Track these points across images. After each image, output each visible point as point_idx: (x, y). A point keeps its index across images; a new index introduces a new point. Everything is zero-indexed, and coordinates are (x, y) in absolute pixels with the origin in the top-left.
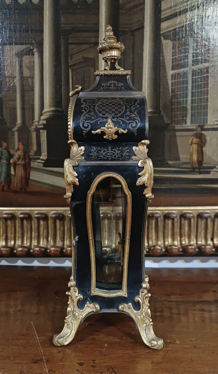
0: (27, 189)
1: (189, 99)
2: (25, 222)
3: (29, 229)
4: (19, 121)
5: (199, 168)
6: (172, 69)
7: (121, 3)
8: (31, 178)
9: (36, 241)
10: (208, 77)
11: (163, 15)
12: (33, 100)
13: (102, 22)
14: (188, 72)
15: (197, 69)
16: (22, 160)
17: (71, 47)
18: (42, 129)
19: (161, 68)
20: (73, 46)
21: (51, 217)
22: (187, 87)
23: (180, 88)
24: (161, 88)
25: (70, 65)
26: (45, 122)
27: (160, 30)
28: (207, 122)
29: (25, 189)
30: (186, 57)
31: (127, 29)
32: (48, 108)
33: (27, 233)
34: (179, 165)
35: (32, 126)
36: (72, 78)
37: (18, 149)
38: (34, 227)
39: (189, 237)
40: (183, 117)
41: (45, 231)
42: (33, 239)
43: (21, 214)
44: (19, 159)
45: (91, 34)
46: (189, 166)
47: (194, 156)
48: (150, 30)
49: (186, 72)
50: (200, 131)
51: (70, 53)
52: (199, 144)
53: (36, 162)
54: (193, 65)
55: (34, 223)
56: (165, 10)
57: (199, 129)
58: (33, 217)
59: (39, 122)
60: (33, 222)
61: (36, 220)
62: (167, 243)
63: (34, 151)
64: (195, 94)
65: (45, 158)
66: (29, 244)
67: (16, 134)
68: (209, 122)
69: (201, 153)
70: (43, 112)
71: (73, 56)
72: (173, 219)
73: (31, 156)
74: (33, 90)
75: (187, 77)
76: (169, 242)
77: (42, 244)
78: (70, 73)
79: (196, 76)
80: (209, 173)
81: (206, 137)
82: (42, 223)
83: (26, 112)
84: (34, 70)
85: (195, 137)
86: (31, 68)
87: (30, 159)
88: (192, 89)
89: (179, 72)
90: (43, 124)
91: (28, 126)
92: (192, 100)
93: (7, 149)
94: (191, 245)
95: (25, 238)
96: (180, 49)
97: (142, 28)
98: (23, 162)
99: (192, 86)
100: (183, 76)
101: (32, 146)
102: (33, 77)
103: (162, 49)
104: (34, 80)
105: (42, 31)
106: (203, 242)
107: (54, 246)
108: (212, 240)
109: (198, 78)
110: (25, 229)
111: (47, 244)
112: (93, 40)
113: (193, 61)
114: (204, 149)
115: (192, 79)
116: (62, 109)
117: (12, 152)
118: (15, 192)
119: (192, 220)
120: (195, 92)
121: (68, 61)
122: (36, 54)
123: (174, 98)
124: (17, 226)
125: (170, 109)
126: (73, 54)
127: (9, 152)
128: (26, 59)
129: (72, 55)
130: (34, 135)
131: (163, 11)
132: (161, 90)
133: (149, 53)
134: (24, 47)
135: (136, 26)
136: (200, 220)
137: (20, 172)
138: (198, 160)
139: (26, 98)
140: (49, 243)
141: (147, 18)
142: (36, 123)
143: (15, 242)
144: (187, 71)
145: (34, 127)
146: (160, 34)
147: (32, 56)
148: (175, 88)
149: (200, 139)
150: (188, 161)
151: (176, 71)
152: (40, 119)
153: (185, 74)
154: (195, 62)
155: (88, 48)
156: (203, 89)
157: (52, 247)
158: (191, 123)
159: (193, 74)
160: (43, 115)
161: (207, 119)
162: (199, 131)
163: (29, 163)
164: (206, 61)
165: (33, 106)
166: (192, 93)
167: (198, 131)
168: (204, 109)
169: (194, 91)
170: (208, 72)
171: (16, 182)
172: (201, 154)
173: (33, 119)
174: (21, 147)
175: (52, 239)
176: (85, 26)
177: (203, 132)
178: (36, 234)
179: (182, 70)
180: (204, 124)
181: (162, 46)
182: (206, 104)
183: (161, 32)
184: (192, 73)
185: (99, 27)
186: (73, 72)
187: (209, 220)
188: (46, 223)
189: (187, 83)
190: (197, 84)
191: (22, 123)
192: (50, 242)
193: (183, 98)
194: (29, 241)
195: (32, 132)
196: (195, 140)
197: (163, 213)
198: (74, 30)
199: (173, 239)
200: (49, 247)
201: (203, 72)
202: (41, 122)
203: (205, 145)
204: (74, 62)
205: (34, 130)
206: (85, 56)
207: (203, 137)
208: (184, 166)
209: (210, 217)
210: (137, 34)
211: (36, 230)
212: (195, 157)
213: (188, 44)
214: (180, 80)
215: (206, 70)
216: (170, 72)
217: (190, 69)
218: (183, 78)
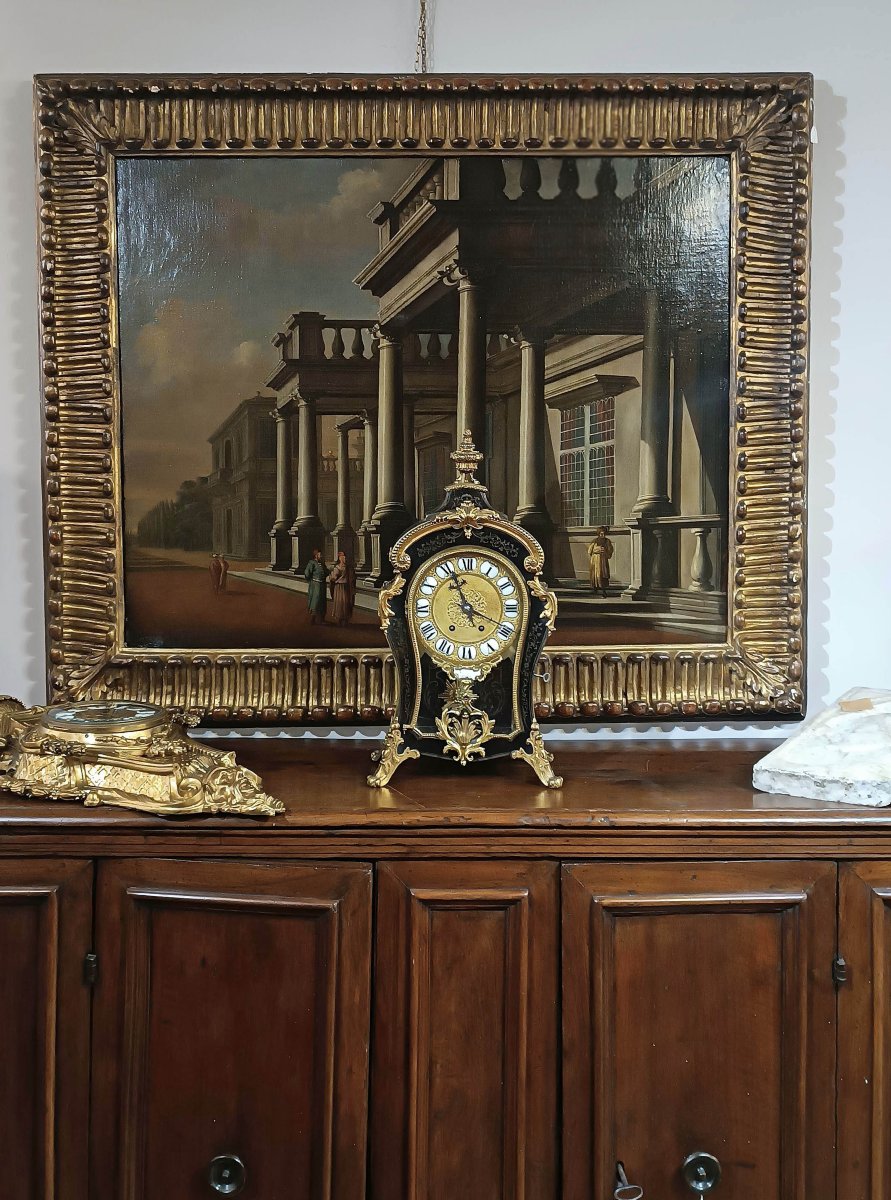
1: (587, 490)
2: (347, 670)
3: (353, 681)
4: (340, 521)
5: (603, 589)
6: (562, 449)
7: (488, 359)
9: (363, 699)
10: (612, 459)
11: (547, 374)
12: (362, 492)
13: (461, 385)
15: (597, 448)
16: (344, 577)
17: (417, 417)
18: (373, 532)
19: (546, 447)
20: (420, 416)
21: (386, 663)
22: (583, 473)
23: (573, 474)
24: (545, 475)
25: (415, 442)
26: (378, 523)
27: (544, 396)
28: (613, 523)
29: (347, 621)
30: (582, 432)
31: (497, 394)
32: (382, 503)
33: (350, 687)
34: (575, 584)
35: (360, 528)
36: (418, 461)
37: (338, 562)
38: (361, 678)
39: (591, 691)
40: (578, 515)
41: (377, 684)
42: (359, 695)
43: (342, 657)
44: (338, 576)
45: (447, 401)
46: (589, 585)
47: (595, 570)
48: (529, 395)
49: (581, 453)
50: (604, 536)
51: (416, 426)
52: (602, 554)
53: (363, 580)
54: (591, 443)
55: (361, 670)
56: (550, 368)
57: (602, 532)
58: (360, 663)
59: (369, 522)
60: (359, 670)
61: (364, 666)
62: (558, 700)
63: (361, 564)
64: (595, 482)
65: (377, 575)
66: (352, 702)
67: (336, 540)
68: (616, 523)
69: (605, 566)
70: (376, 508)
71: (420, 430)
72: (566, 664)
74: (362, 477)
75: (583, 459)
76: (561, 698)
77: (373, 704)
78: (416, 454)
79: (595, 458)
80: (619, 595)
81: (612, 544)
82: (372, 671)
83: (352, 508)
84: (363, 449)
85: (596, 544)
86: (361, 447)
87: (355, 576)
88: (590, 476)
89: (572, 453)
90: (376, 526)
91: (354, 529)
92: (591, 492)
93: (322, 561)
94: (592, 702)
95: (347, 694)
96: (572, 420)
97: (518, 392)
98: (345, 581)
99: (591, 472)
100: (577, 458)
101: (358, 557)
102: (362, 460)
103: (547, 421)
104: (364, 462)
105: (377, 396)
106: (612, 699)
107: (391, 706)
108: (625, 695)
109: (599, 461)
110: (347, 680)
111: (380, 703)
112: (448, 409)
113: (591, 438)
115: (590, 462)
116: (403, 504)
117: (329, 567)
118: (332, 625)
119: (595, 665)
120: (595, 479)
121: (414, 437)
122: (368, 428)
123: (564, 489)
124: (335, 676)
125: (559, 504)
126: (420, 427)
127: (324, 566)
128: (353, 434)
129: (418, 429)
130: (362, 540)
131: (548, 369)
132: (547, 477)
134: (351, 417)
135: (509, 390)
136: (605, 666)
137: (340, 595)
138: (601, 575)
139: (352, 488)
140: (383, 701)
141: (525, 378)
142: (366, 524)
143: (332, 701)
144: (583, 451)
145: (362, 529)
146: (544, 400)
147: (362, 430)
148: (566, 475)
149: (603, 546)
150: (588, 578)
151: (567, 451)
152: (371, 519)
153: (580, 456)
154: (593, 440)
155: (441, 420)
156: (606, 477)
157: (388, 707)
158: (591, 523)
159: (590, 455)
160: (375, 513)
161: (613, 518)
162: (602, 534)
163: (354, 583)
164: (610, 436)
166: (591, 481)
168: (609, 503)
169: (593, 478)
170: (612, 453)
171: (334, 612)
172: (606, 569)
173: (361, 518)
174: (343, 558)
175: (387, 696)
176: (437, 389)
178: (364, 689)
179: (575, 450)
181: (547, 416)
182: (610, 497)
183: (545, 398)
184: (589, 453)
185: (457, 391)
186: (421, 452)
187: (619, 664)
188: (378, 671)
189: (583, 468)
190: (597, 468)
191: (345, 524)
192: (385, 700)
193: (578, 488)
194: (353, 697)
195: (360, 538)
196: (597, 548)
197: (551, 655)
198: (423, 395)
199: (567, 693)
200: (383, 707)
201: (605, 452)
202: (373, 523)
203: (611, 555)
204: (421, 438)
205: (362, 534)
206: (437, 430)
207: (608, 543)
208: (582, 586)
209: (620, 660)
210: (511, 401)
211: (364, 682)
212: (597, 574)
213: (583, 414)
214: (573, 463)
215: (610, 450)
216: (558, 453)
217: (586, 449)
218: (578, 460)
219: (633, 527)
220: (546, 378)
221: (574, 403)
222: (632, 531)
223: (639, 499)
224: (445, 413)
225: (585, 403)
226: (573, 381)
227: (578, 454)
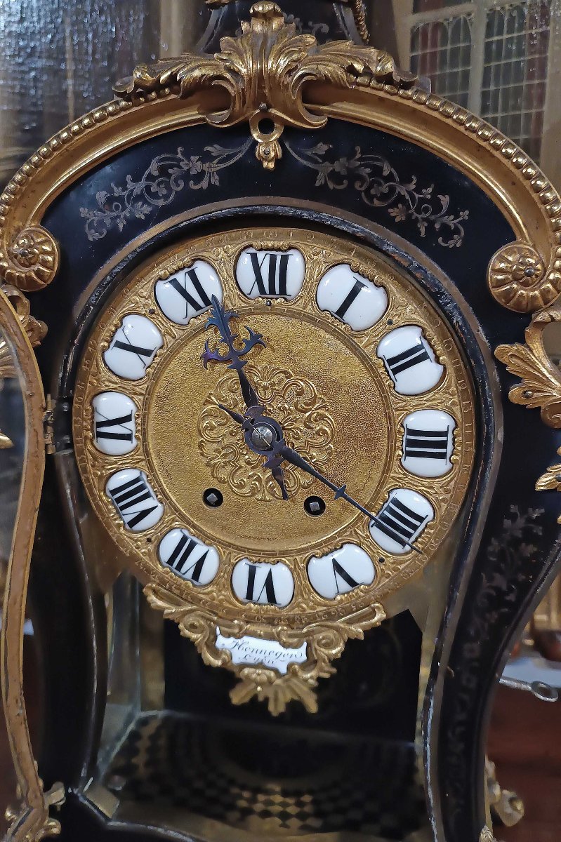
6: (416, 10)
10: (545, 35)
14: (472, 22)
15: (507, 7)
22: (466, 75)
23: (442, 78)
49: (465, 20)
64: (496, 98)
75: (467, 37)
79: (500, 33)
88: (485, 83)
89: (441, 21)
99: (487, 71)
100: (453, 35)
109: (510, 40)
115: (488, 46)
120: (497, 91)
144: (469, 14)
151: (429, 17)
153: (462, 28)
156: (525, 83)
159: (489, 26)
166: (485, 95)
169: (492, 88)
170: (545, 17)
179: (449, 12)
184: (485, 21)
189: (467, 60)
190: (503, 62)
201: (527, 18)
214: (442, 47)
215: (542, 10)
216: (407, 21)
217: (480, 7)
218: (456, 39)
227: (458, 23)
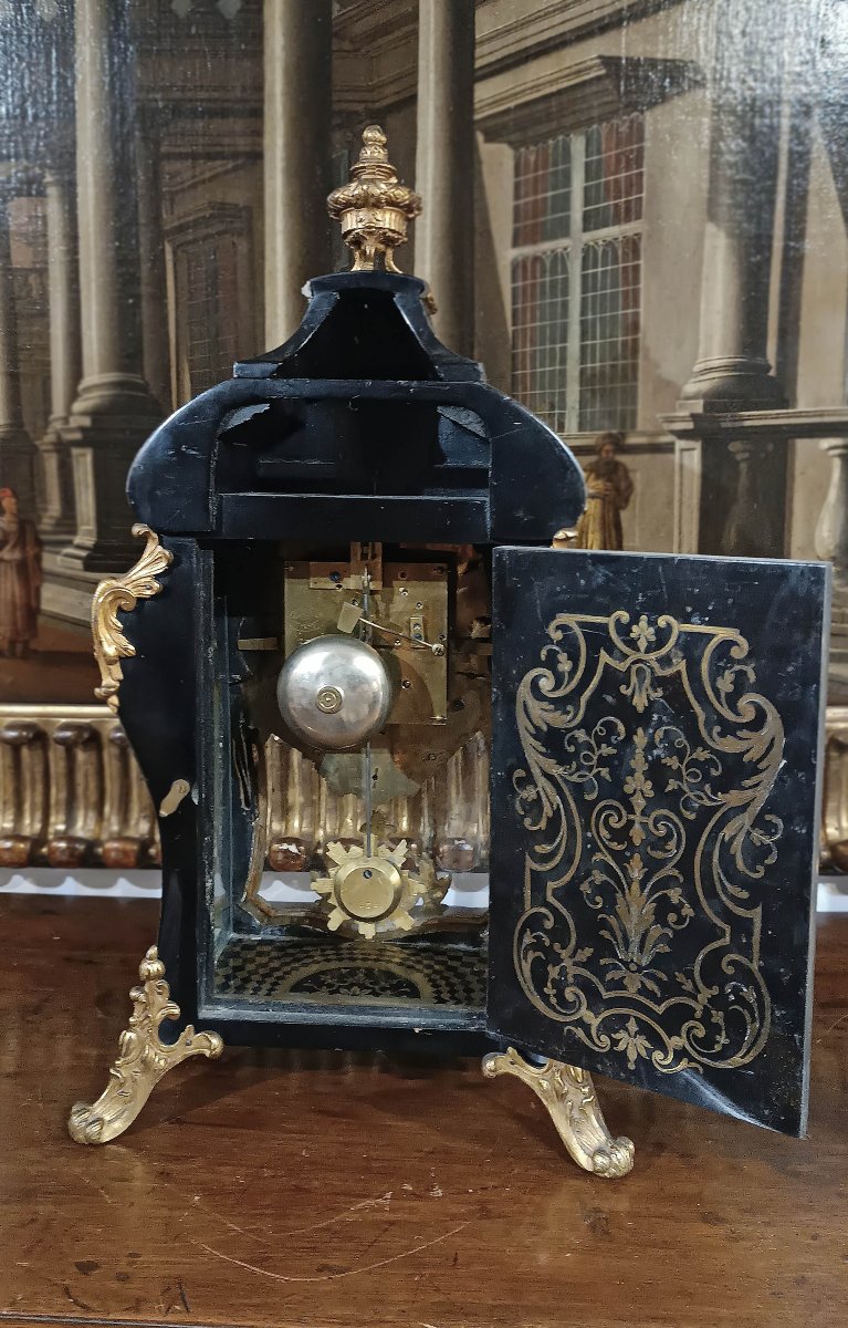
0: (33, 645)
1: (574, 344)
2: (25, 752)
3: (39, 777)
4: (1, 417)
6: (516, 243)
7: (337, 18)
8: (45, 606)
9: (62, 817)
10: (636, 269)
11: (482, 57)
12: (46, 349)
13: (273, 82)
14: (568, 254)
15: (601, 243)
16: (14, 546)
17: (168, 167)
18: (77, 444)
19: (478, 239)
20: (178, 165)
21: (112, 741)
22: (565, 305)
23: (542, 307)
24: (477, 308)
25: (167, 228)
26: (86, 422)
27: (471, 111)
28: (634, 426)
29: (26, 643)
30: (564, 202)
31: (360, 107)
32: (96, 374)
33: (33, 790)
35: (46, 434)
36: (176, 272)
38: (57, 773)
40: (552, 407)
41: (92, 785)
42: (53, 811)
43: (10, 727)
44: (3, 544)
45: (238, 125)
47: (590, 536)
48: (436, 110)
49: (562, 255)
50: (611, 455)
51: (164, 190)
52: (607, 499)
53: (58, 553)
54: (586, 229)
55: (57, 756)
56: (490, 39)
57: (608, 447)
58: (51, 739)
59: (66, 420)
60: (51, 755)
61: (61, 749)
63: (51, 517)
64: (594, 326)
65: (90, 541)
66: (38, 826)
68: (642, 423)
69: (614, 529)
70: (81, 387)
71: (177, 199)
73: (45, 533)
74: (44, 314)
75: (565, 270)
77: (83, 828)
78: (169, 257)
79: (595, 266)
81: (631, 475)
82: (81, 756)
83: (25, 386)
84: (46, 244)
85: (593, 476)
86: (39, 240)
87: (40, 544)
88: (583, 312)
89: (539, 254)
90: (82, 429)
91: (32, 435)
92: (583, 349)
95: (27, 806)
96: (540, 172)
97: (412, 100)
98: (17, 555)
99: (584, 301)
100: (551, 267)
101: (45, 501)
102: (43, 272)
103: (480, 173)
104: (47, 278)
107: (120, 838)
109: (605, 273)
110: (27, 776)
111: (97, 830)
112: (243, 144)
113: (586, 217)
114: (624, 515)
115: (584, 278)
116: (143, 378)
120: (594, 320)
121: (162, 216)
122: (53, 192)
123: (520, 343)
125: (509, 380)
126: (177, 192)
128: (19, 209)
129: (173, 194)
130: (51, 464)
131: (482, 43)
132: (479, 315)
133: (435, 189)
134: (14, 168)
135: (390, 95)
137: (8, 587)
139: (21, 341)
140: (105, 824)
141: (427, 67)
142: (58, 425)
144: (565, 249)
145: (50, 438)
146: (473, 123)
147: (40, 198)
148: (524, 309)
149: (609, 480)
151: (528, 250)
152: (69, 412)
153: (560, 260)
154: (590, 222)
155: (227, 172)
156: (620, 312)
157: (112, 838)
158: (581, 427)
159: (585, 259)
160: (80, 399)
161: (634, 414)
162: (607, 452)
163: (38, 559)
164: (630, 212)
165: (46, 367)
166: (583, 323)
167: (604, 455)
168: (625, 378)
169: (590, 317)
170: (636, 254)
172: (613, 533)
173: (48, 411)
174: (10, 502)
175: (115, 810)
176: (215, 95)
177: (624, 459)
178: (63, 795)
179: (547, 246)
180: (623, 431)
181: (480, 162)
182: (630, 361)
183: (477, 117)
184: (580, 255)
185: (261, 101)
186: (179, 253)
188: (95, 757)
189: (565, 292)
190: (599, 293)
191: (11, 425)
192: (109, 819)
193: (553, 342)
194: (39, 815)
195: (46, 455)
196: (595, 485)
198: (177, 110)
200: (104, 836)
201: (620, 252)
202: (75, 422)
203: (627, 501)
204: (179, 218)
205: (50, 447)
206: (219, 197)
207: (621, 473)
210: (393, 122)
211: (63, 781)
212: (594, 543)
213: (567, 156)
214: (540, 278)
215: (633, 246)
216: (507, 254)
217: (575, 242)
218: (554, 272)
219: (682, 435)
220: (478, 64)
221: (543, 129)
222: (680, 444)
223: (697, 368)
224: (235, 156)
225: (575, 127)
226: (541, 75)
227: (555, 257)
